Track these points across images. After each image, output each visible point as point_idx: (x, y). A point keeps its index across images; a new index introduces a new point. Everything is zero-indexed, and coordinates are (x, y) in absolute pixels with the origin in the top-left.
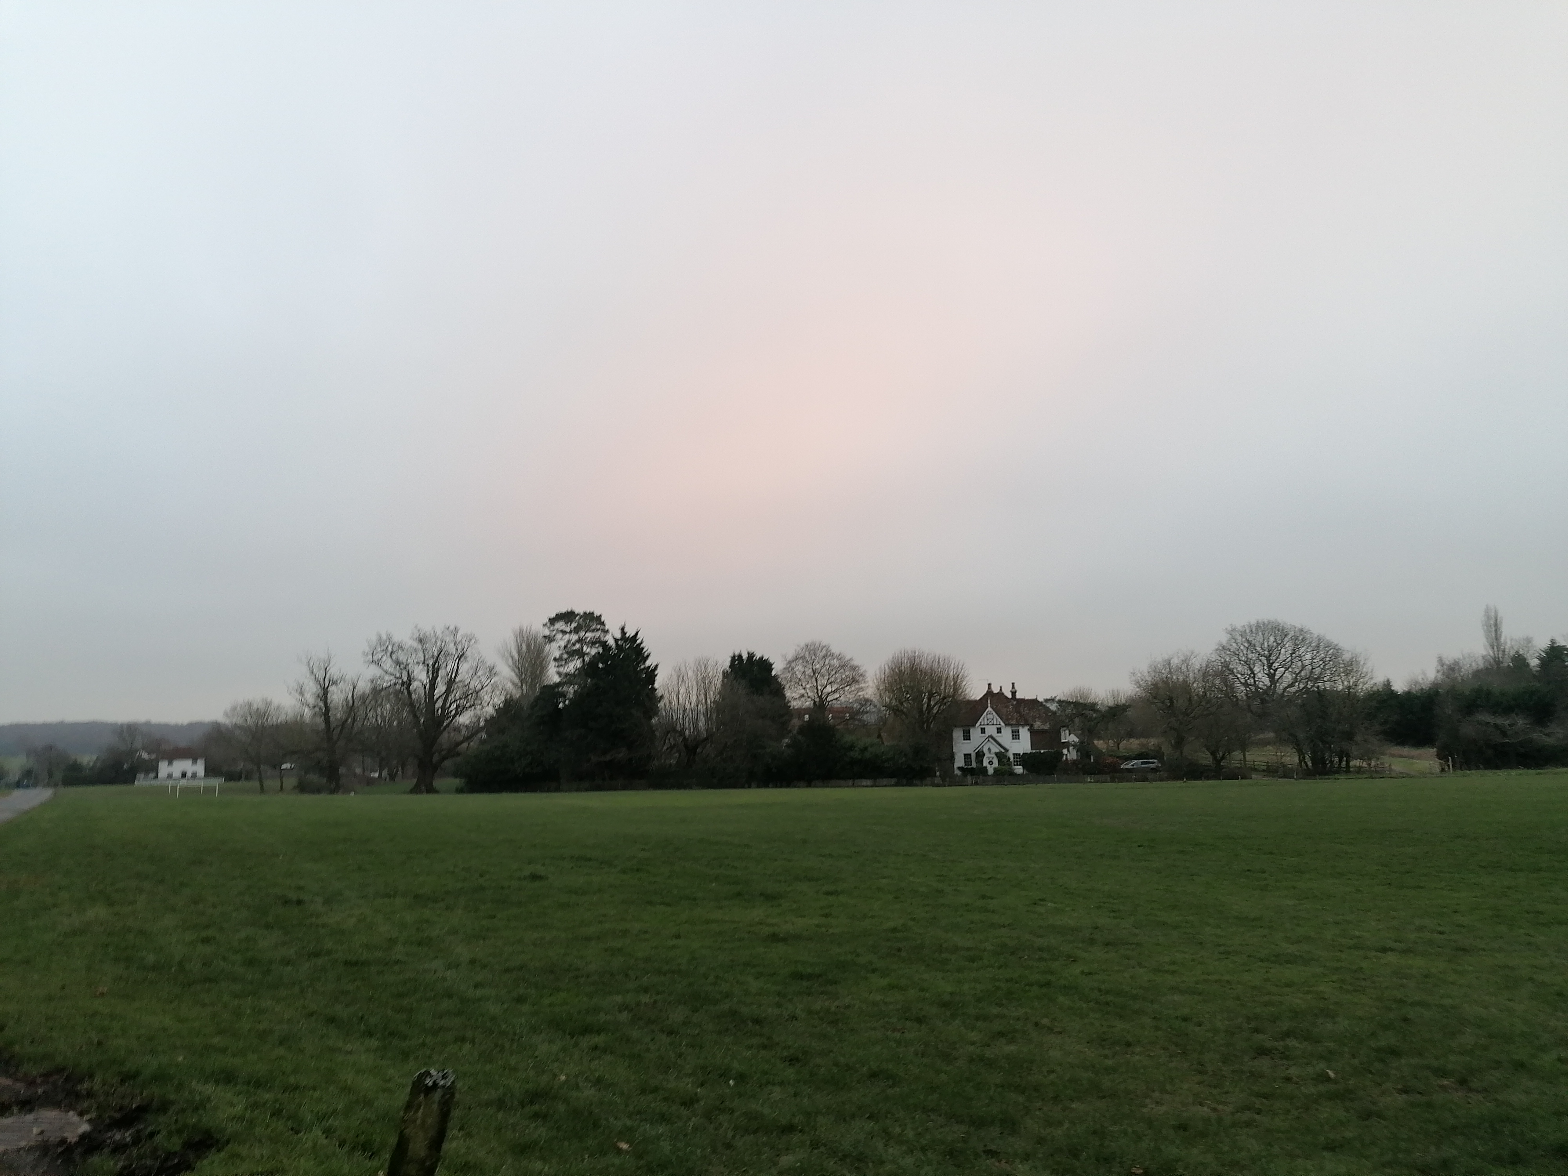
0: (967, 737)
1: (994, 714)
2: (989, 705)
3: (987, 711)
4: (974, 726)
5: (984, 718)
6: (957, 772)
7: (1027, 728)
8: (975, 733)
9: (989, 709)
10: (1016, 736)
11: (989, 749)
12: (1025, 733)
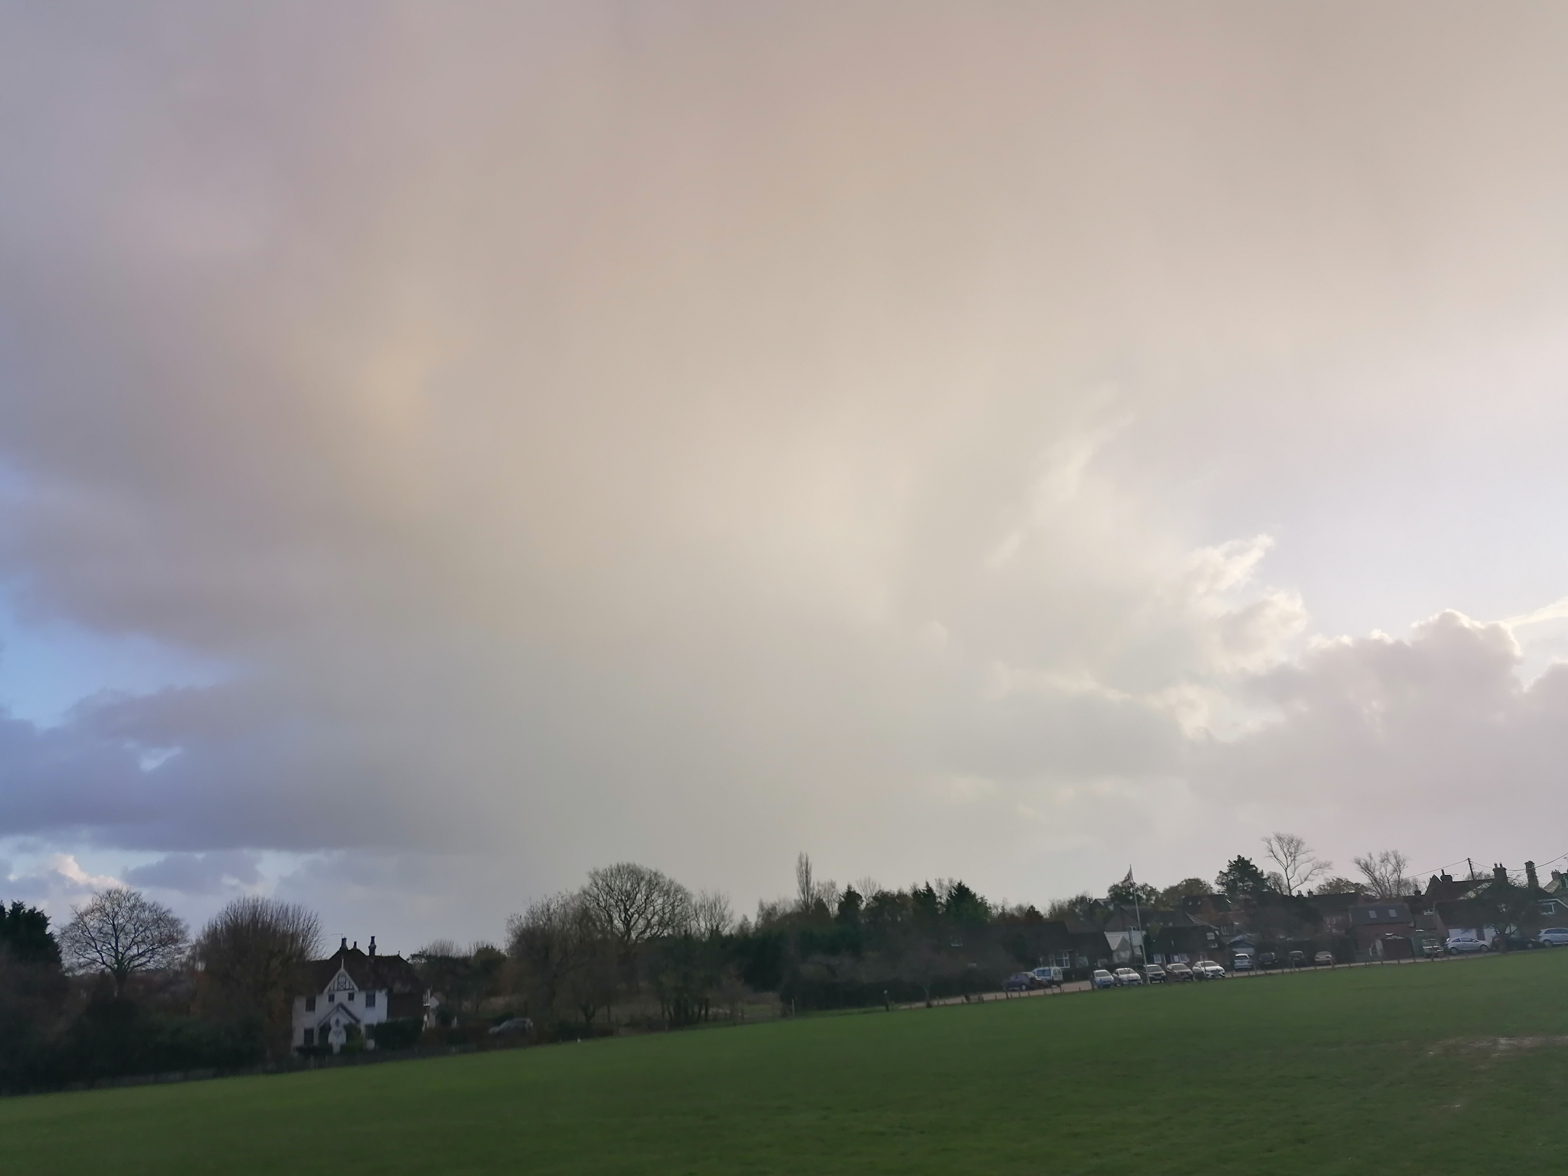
0: (311, 1006)
1: (347, 976)
2: (343, 965)
3: (339, 972)
4: (321, 991)
5: (334, 982)
6: (296, 1054)
7: (384, 992)
8: (322, 1003)
9: (342, 970)
10: (370, 1002)
11: (338, 1021)
12: (381, 999)
